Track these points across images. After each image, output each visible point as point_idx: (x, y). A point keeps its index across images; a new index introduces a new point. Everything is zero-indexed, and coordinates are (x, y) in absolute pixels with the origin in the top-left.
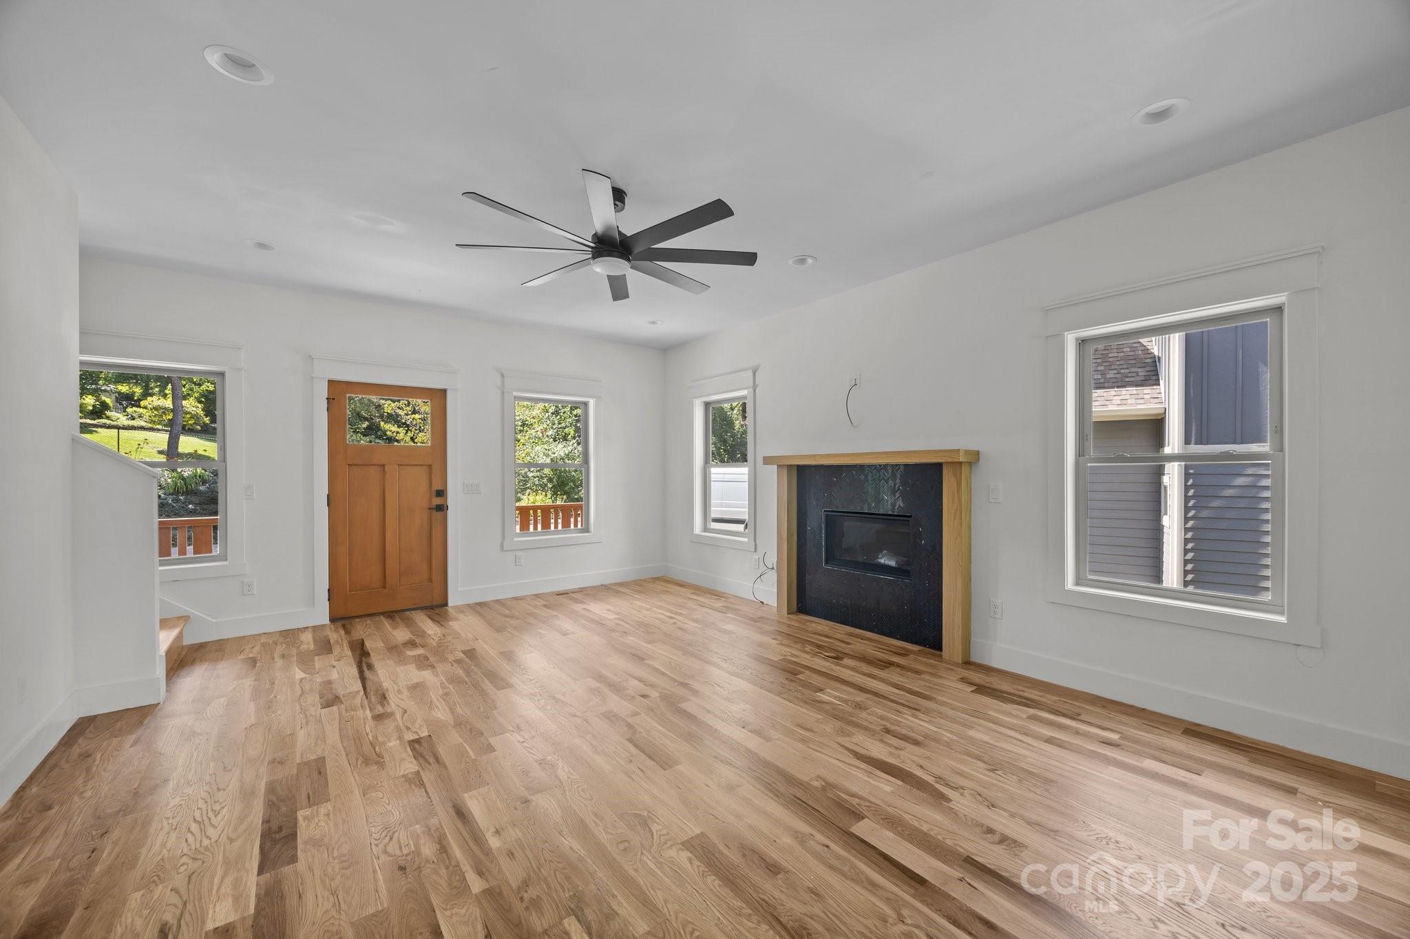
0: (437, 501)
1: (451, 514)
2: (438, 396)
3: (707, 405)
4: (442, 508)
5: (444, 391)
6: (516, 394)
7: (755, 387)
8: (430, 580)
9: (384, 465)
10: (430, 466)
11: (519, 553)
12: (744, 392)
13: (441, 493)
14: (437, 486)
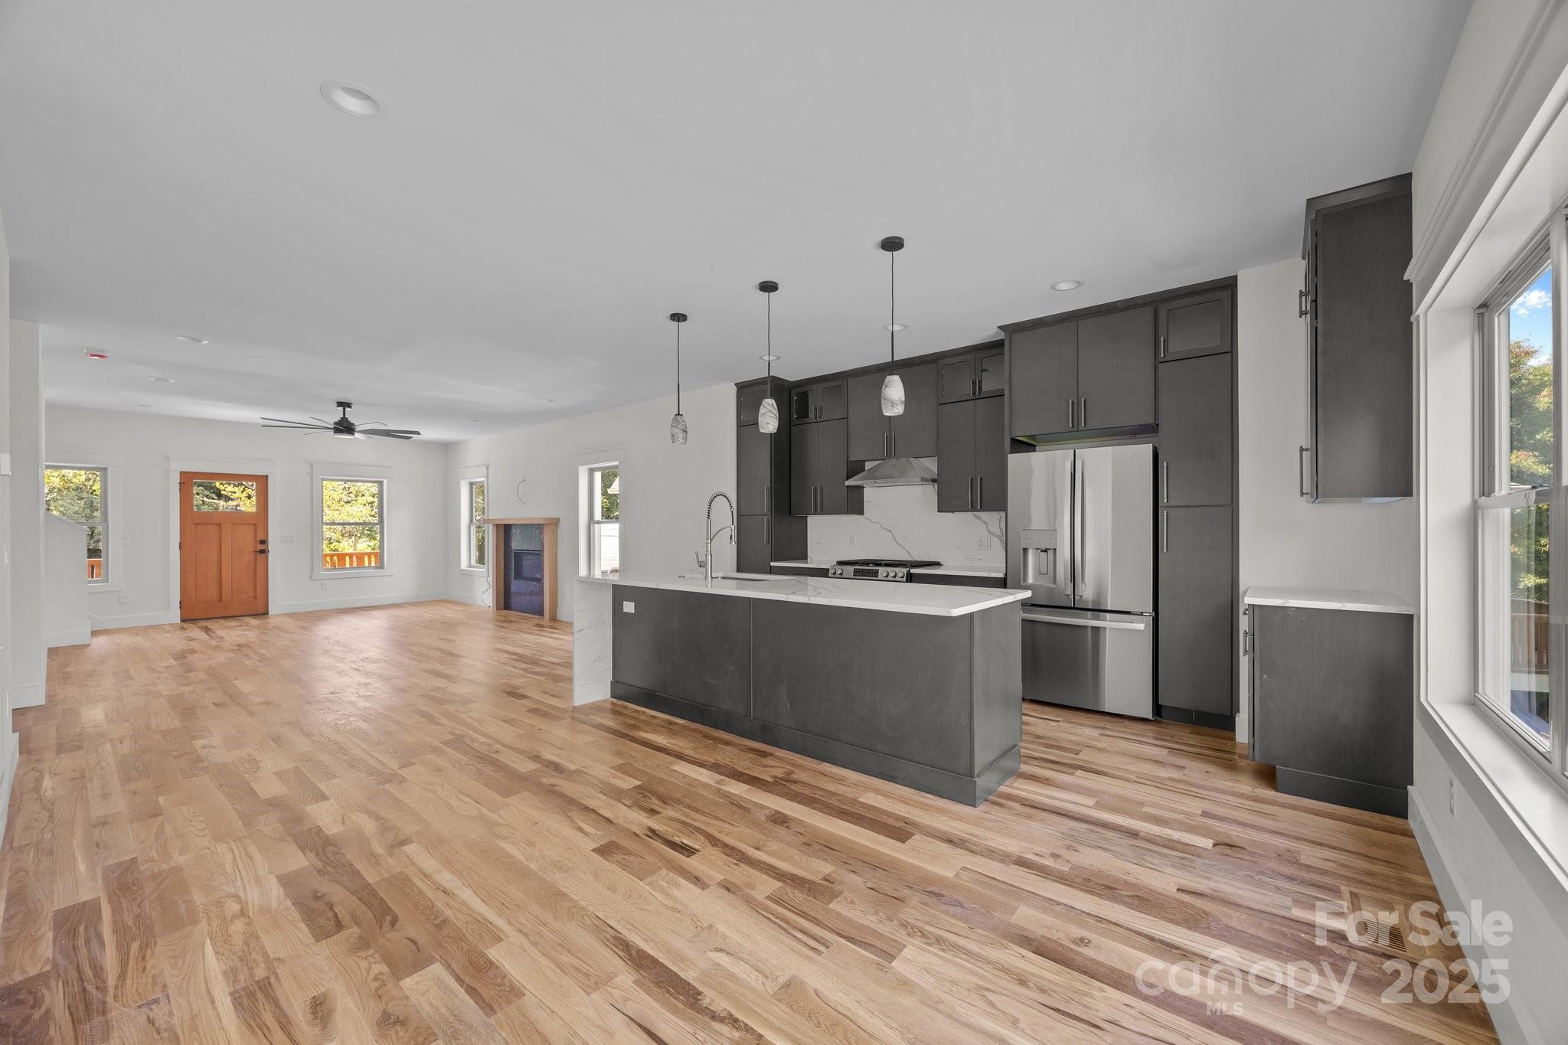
0: (262, 547)
1: (271, 555)
2: (262, 481)
3: (471, 484)
4: (264, 552)
5: (267, 476)
6: (321, 477)
7: (488, 477)
8: (255, 597)
9: (220, 524)
10: (255, 525)
11: (324, 582)
12: (483, 479)
13: (263, 542)
14: (260, 537)
